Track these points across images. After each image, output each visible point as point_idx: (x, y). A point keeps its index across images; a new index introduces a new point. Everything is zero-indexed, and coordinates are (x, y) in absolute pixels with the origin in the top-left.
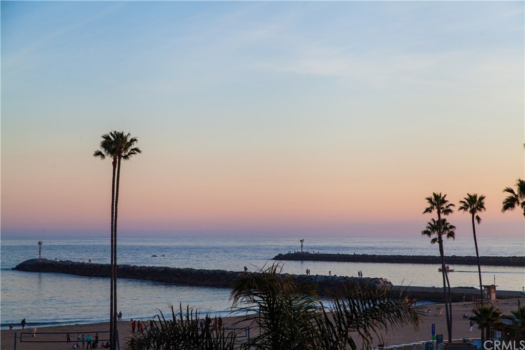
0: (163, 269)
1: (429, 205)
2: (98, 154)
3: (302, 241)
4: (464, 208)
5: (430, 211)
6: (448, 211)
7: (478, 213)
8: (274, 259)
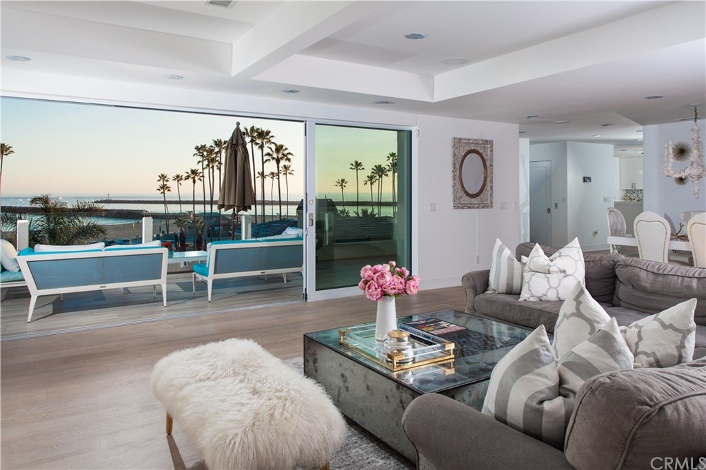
1: (159, 179)
4: (175, 179)
6: (167, 181)
7: (180, 182)
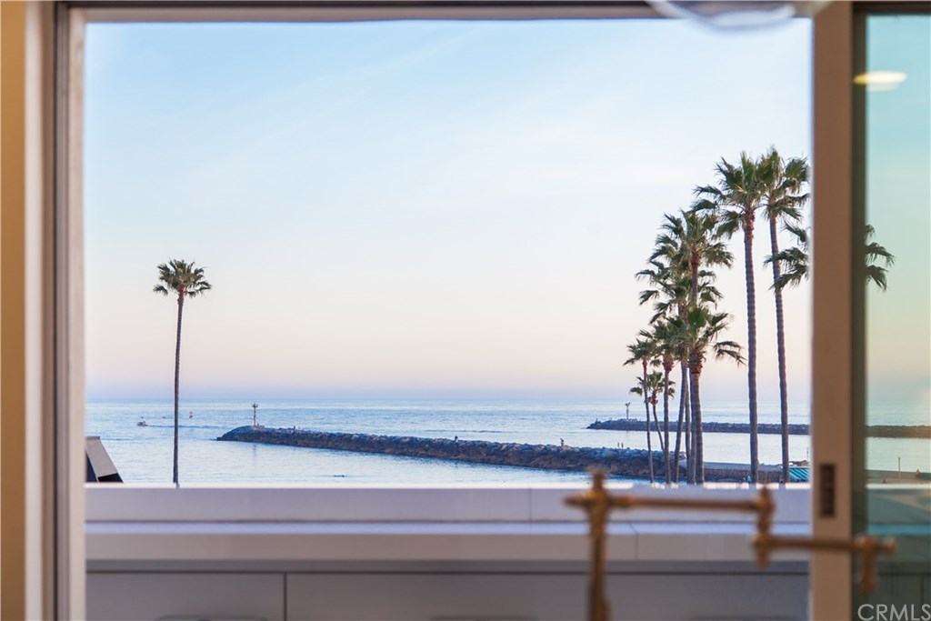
0: (408, 439)
2: (160, 288)
3: (627, 405)
5: (633, 362)
8: (588, 428)
